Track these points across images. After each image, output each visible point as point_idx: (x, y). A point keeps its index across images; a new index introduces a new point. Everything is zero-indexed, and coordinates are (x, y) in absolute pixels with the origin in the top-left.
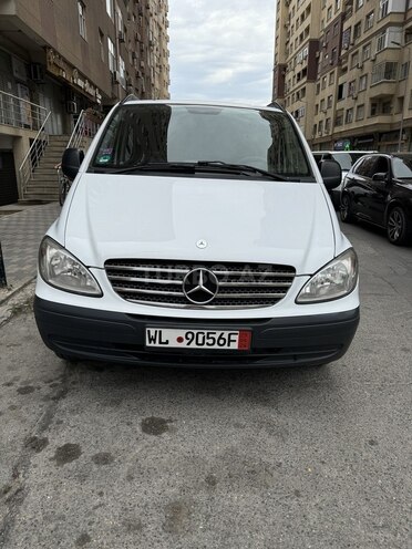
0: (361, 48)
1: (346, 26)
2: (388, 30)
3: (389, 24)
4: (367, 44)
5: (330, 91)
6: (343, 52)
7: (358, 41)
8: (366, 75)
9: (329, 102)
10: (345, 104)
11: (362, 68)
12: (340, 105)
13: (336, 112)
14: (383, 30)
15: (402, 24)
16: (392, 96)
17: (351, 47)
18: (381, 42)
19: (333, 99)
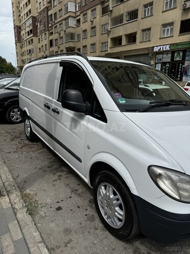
0: (58, 25)
1: (50, 13)
2: (69, 19)
3: (70, 16)
4: (60, 23)
5: (46, 42)
6: (50, 25)
7: (56, 21)
8: (62, 37)
9: (46, 47)
10: (54, 49)
11: (60, 34)
12: (52, 49)
13: (50, 52)
14: (67, 18)
15: (75, 17)
16: (75, 47)
17: (53, 23)
18: (67, 24)
19: (48, 46)
